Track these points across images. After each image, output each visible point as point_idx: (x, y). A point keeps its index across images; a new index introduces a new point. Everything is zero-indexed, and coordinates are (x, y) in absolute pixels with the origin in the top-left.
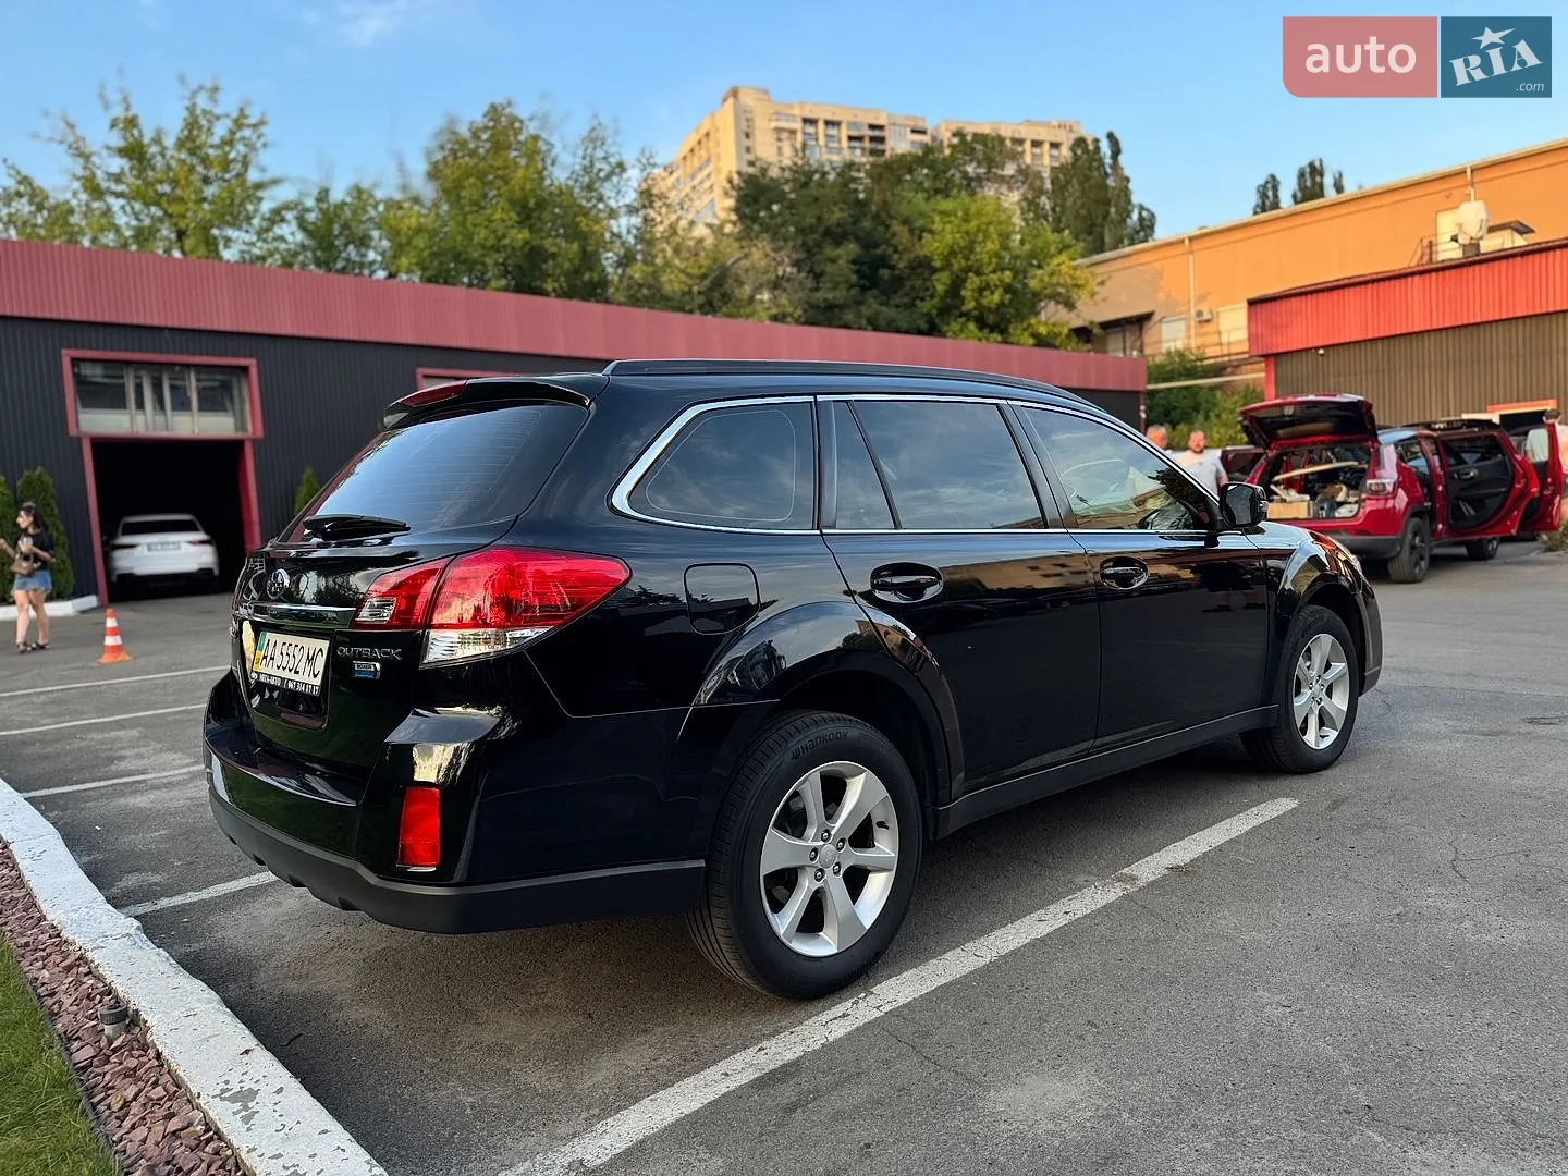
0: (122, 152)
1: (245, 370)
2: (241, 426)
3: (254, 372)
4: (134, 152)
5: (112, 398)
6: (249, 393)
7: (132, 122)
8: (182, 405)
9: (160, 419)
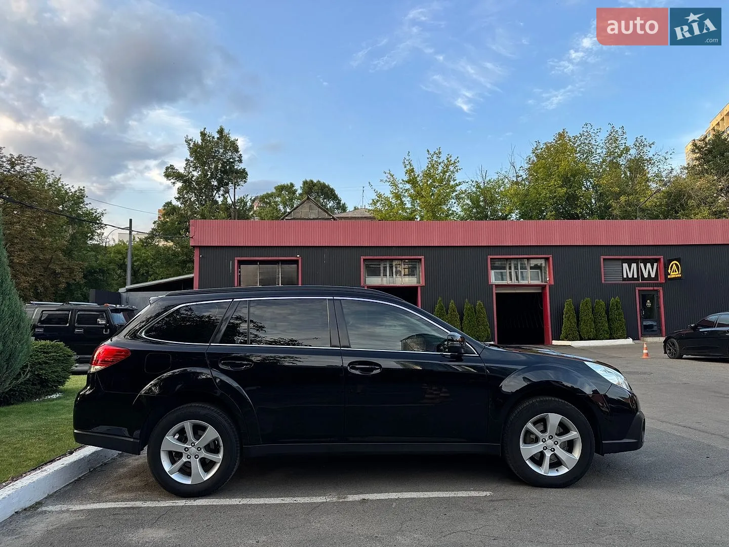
0: (408, 182)
1: (420, 260)
2: (418, 282)
3: (423, 260)
4: (413, 181)
5: (375, 273)
6: (421, 269)
7: (412, 170)
8: (398, 273)
9: (391, 279)
